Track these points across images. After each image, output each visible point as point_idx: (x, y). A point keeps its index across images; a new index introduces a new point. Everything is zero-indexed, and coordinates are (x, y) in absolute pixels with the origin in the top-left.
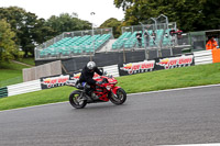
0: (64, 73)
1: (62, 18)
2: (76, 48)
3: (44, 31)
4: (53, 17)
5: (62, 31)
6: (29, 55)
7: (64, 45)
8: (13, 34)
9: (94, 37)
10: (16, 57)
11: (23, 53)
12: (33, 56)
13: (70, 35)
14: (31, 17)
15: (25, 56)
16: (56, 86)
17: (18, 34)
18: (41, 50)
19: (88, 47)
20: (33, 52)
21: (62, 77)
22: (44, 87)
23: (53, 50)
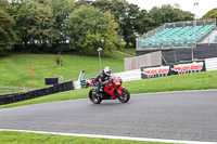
0: (164, 64)
1: (163, 9)
2: (177, 39)
3: (146, 22)
4: (155, 8)
5: (163, 22)
6: (131, 44)
7: (165, 36)
8: (116, 25)
9: (196, 28)
10: (118, 47)
11: (125, 43)
12: (134, 46)
13: (171, 26)
14: (134, 9)
15: (126, 47)
16: (156, 76)
17: (121, 25)
18: (142, 41)
19: (189, 38)
20: (134, 42)
21: (162, 67)
22: (144, 76)
23: (154, 40)
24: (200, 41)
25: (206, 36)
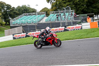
0: (23, 32)
1: (23, 7)
2: (29, 21)
3: (15, 13)
4: (19, 7)
6: (8, 23)
7: (24, 19)
8: (0, 14)
9: (37, 16)
10: (2, 25)
11: (5, 23)
12: (9, 24)
13: (26, 15)
14: (9, 7)
15: (6, 24)
16: (20, 38)
17: (3, 14)
18: (13, 22)
19: (34, 20)
20: (9, 22)
21: (23, 34)
22: (14, 38)
23: (18, 21)
24: (39, 21)
25: (42, 19)
